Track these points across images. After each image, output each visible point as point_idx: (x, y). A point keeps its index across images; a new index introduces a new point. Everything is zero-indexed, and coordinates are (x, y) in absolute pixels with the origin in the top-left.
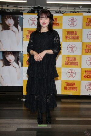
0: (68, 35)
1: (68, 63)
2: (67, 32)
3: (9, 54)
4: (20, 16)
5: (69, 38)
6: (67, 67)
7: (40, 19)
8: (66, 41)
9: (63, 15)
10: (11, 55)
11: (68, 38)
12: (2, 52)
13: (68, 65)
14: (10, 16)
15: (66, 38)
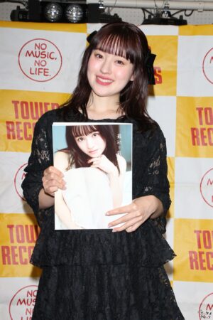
0: (205, 126)
1: (204, 257)
2: (200, 110)
5: (206, 140)
6: (197, 279)
7: (93, 56)
8: (196, 155)
9: (181, 34)
11: (203, 137)
13: (203, 268)
15: (194, 137)
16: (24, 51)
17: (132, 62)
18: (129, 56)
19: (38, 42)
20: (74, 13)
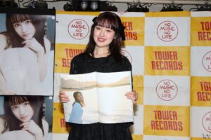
0: (158, 60)
1: (158, 123)
2: (156, 52)
3: (20, 103)
4: (49, 16)
5: (159, 67)
6: (155, 134)
7: (96, 29)
8: (154, 74)
9: (146, 16)
10: (26, 104)
11: (157, 66)
12: (3, 98)
13: (158, 129)
14: (26, 17)
15: (153, 65)
16: (71, 25)
17: (114, 30)
18: (113, 28)
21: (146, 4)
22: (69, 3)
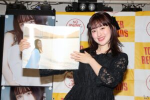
0: (148, 55)
2: (145, 48)
3: (24, 92)
4: (49, 17)
5: (149, 62)
8: (144, 68)
9: (136, 15)
10: (29, 94)
11: (147, 60)
12: (9, 88)
14: (30, 17)
15: (143, 60)
16: (69, 24)
19: (74, 20)
20: (92, 7)
21: (139, 4)
22: (70, 5)
